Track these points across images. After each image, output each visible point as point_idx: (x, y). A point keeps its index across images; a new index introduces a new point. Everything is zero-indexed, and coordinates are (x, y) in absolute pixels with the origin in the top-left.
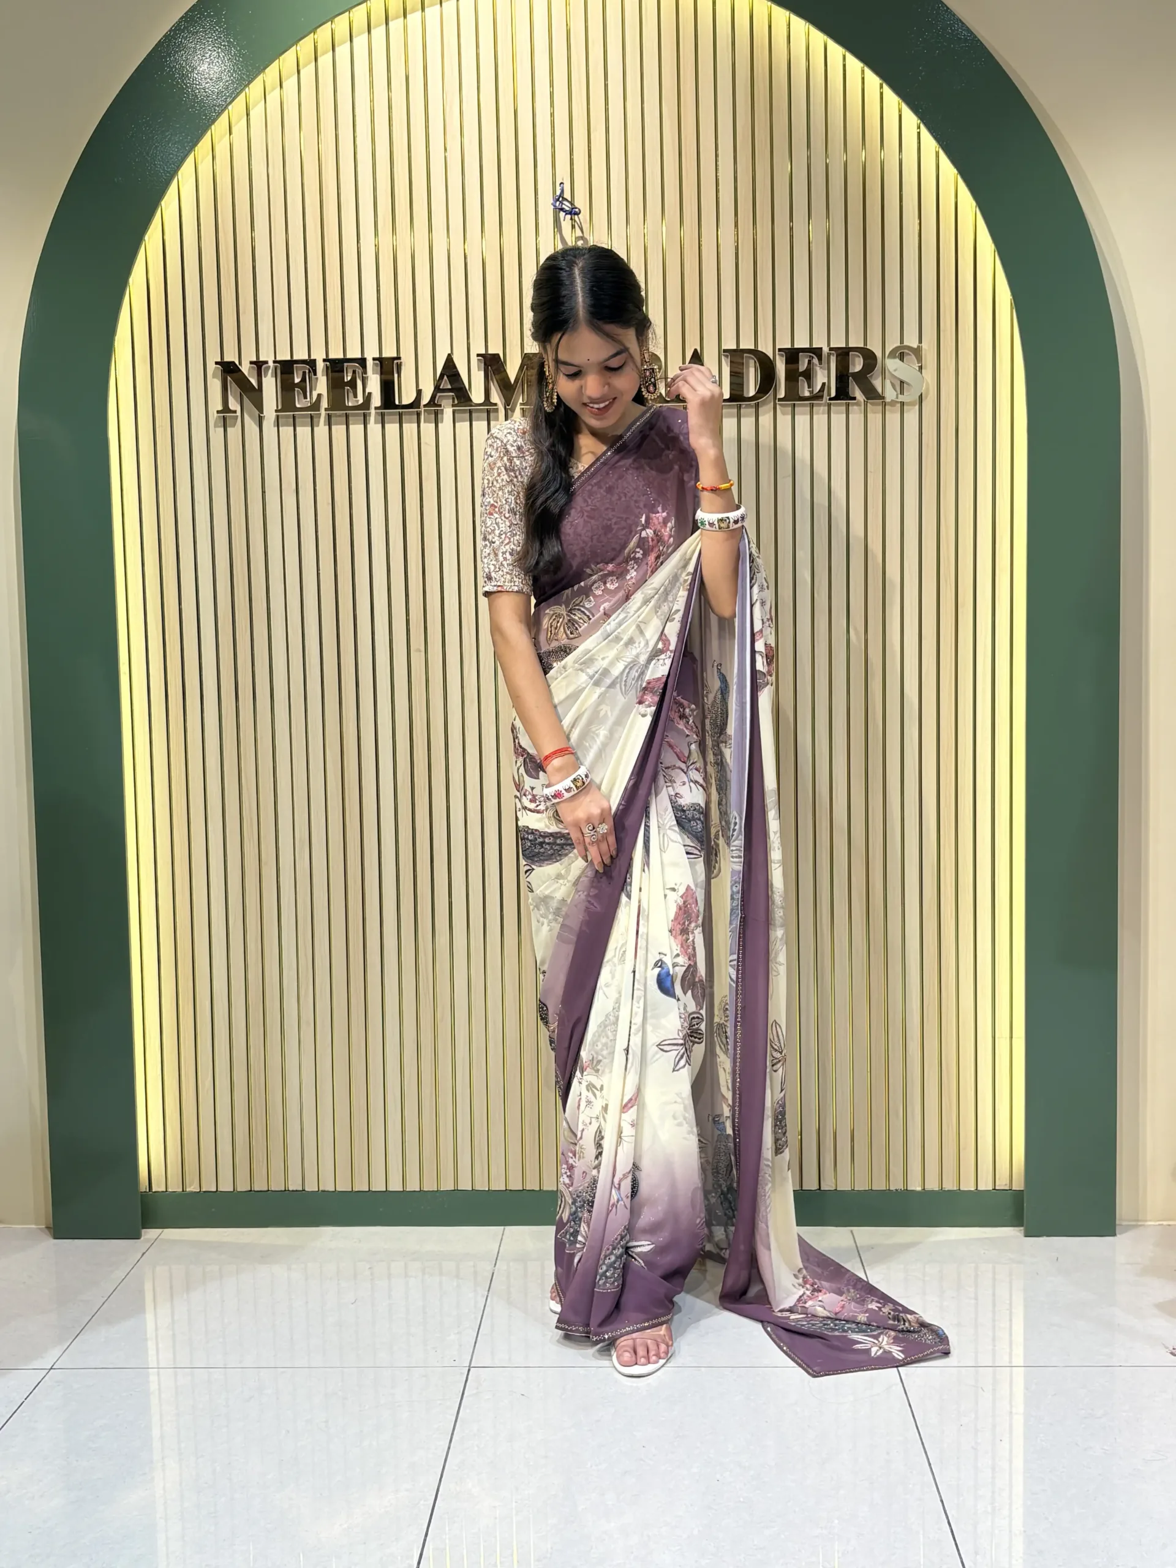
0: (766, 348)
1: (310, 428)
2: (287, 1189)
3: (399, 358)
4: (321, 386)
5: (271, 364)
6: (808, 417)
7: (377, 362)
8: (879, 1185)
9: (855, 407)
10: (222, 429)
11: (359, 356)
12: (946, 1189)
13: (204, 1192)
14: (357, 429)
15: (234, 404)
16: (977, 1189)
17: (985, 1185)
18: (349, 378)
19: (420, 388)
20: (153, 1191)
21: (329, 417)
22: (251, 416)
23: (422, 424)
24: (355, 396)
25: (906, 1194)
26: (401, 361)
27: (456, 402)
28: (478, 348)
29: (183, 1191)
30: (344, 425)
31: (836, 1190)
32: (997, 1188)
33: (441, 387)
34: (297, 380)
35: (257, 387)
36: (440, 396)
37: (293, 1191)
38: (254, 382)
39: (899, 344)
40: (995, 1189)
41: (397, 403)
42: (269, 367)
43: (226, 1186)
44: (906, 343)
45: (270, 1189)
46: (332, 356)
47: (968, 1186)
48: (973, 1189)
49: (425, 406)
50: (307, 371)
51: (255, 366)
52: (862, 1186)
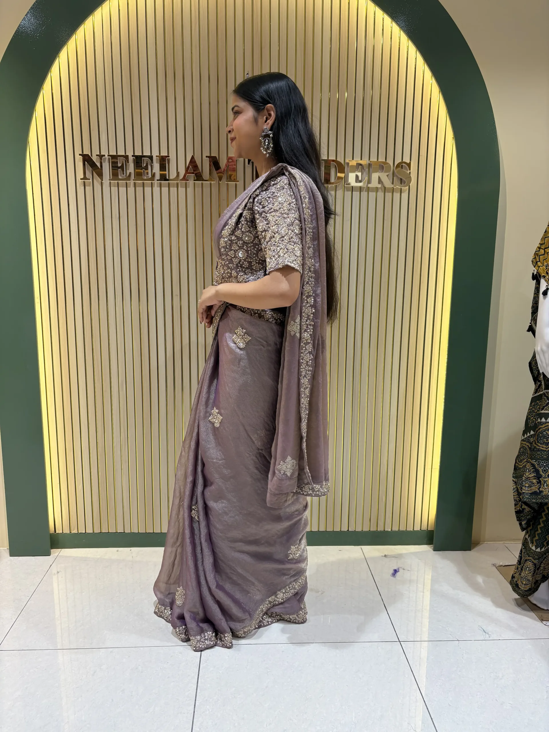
0: (341, 160)
1: (126, 188)
2: (117, 532)
3: (169, 157)
4: (131, 168)
5: (106, 156)
6: (358, 193)
7: (158, 158)
8: (373, 529)
9: (380, 190)
10: (83, 187)
11: (150, 155)
12: (401, 530)
13: (80, 533)
14: (148, 190)
15: (89, 175)
16: (413, 530)
17: (417, 528)
18: (145, 165)
19: (178, 171)
20: (57, 533)
21: (135, 183)
22: (97, 181)
23: (179, 188)
24: (148, 173)
25: (385, 532)
26: (170, 158)
27: (196, 179)
28: (206, 153)
29: (70, 532)
30: (142, 187)
31: (355, 531)
32: (422, 529)
33: (188, 171)
34: (119, 165)
35: (100, 168)
36: (188, 176)
37: (119, 533)
38: (98, 165)
39: (401, 161)
40: (421, 530)
41: (167, 178)
42: (106, 158)
43: (89, 530)
44: (403, 161)
45: (109, 532)
46: (135, 155)
47: (410, 528)
48: (412, 530)
49: (181, 180)
50: (124, 162)
51: (99, 157)
52: (366, 529)
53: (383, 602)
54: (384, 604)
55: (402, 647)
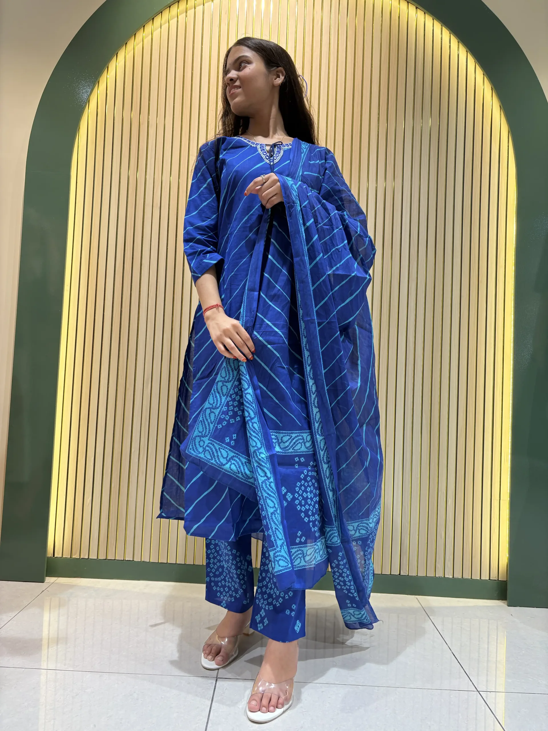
2: (125, 559)
8: (431, 574)
12: (465, 578)
13: (82, 558)
16: (480, 579)
17: (485, 577)
20: (55, 556)
25: (445, 579)
29: (71, 557)
31: (408, 575)
32: (491, 579)
37: (127, 560)
40: (490, 579)
43: (93, 556)
45: (116, 559)
47: (476, 577)
48: (478, 579)
52: (421, 574)
53: (451, 650)
54: (453, 653)
55: (482, 697)
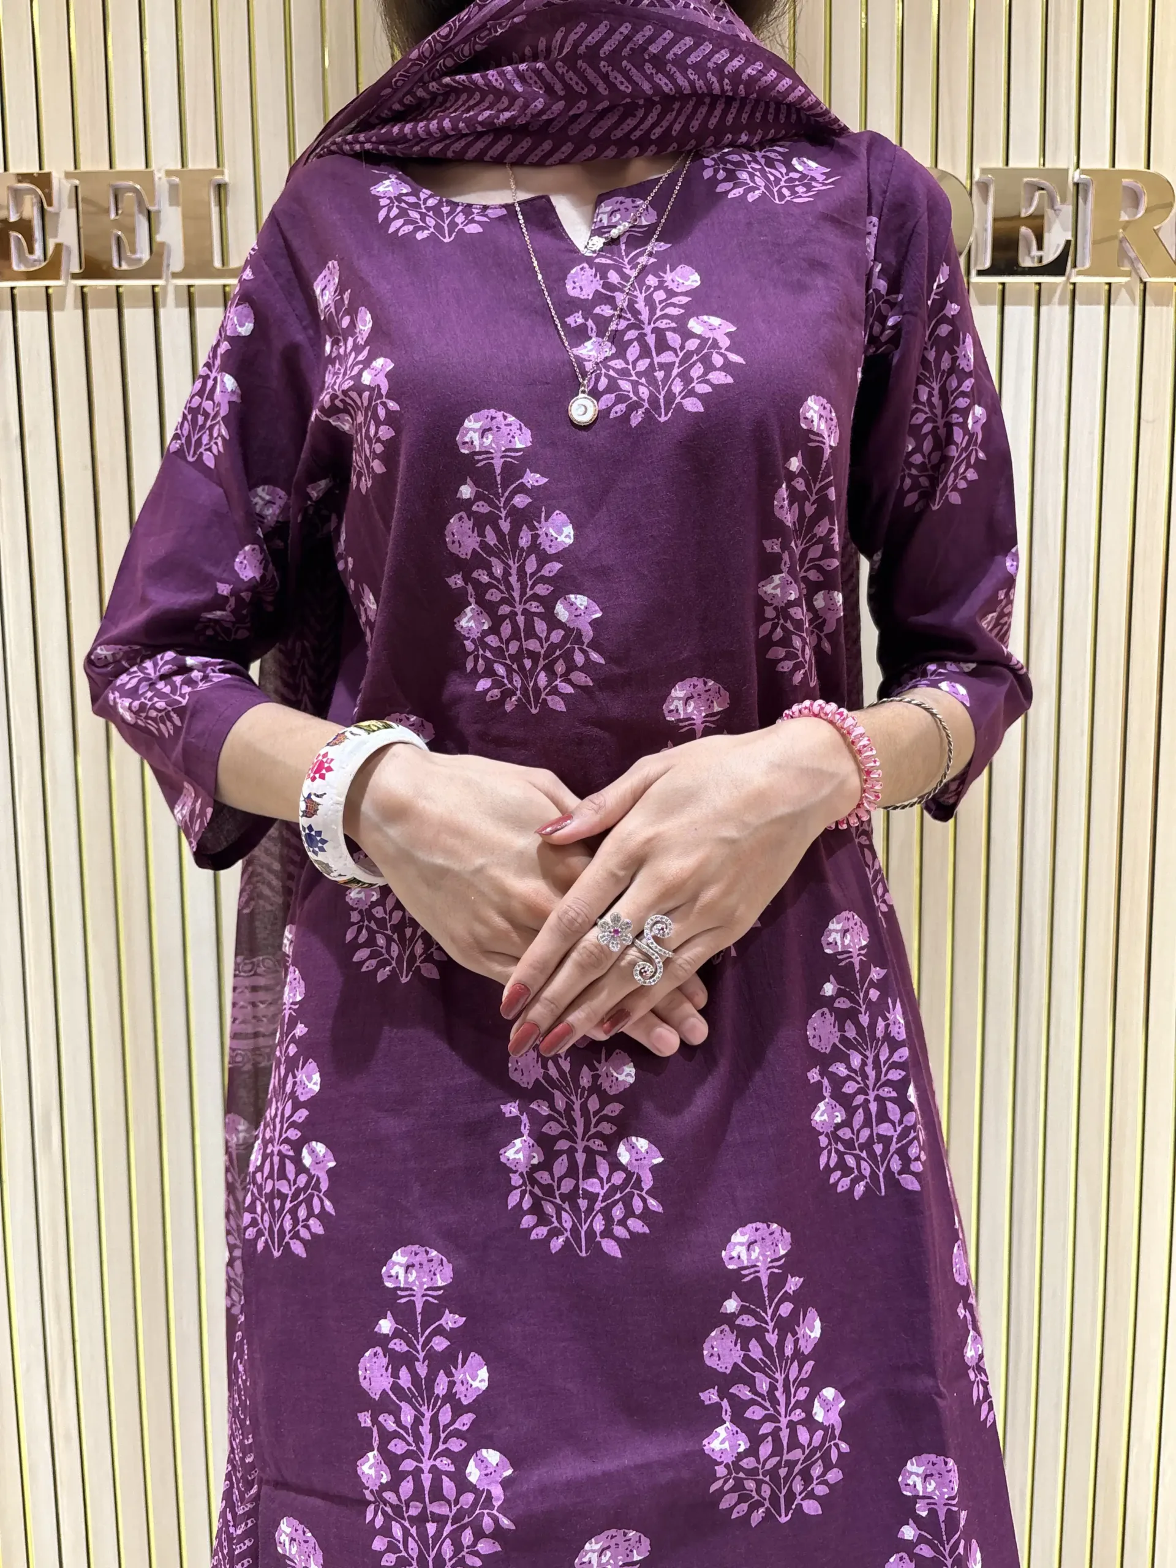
0: (954, 167)
1: (45, 314)
6: (1032, 309)
9: (1123, 291)
11: (141, 167)
21: (82, 292)
30: (110, 307)
